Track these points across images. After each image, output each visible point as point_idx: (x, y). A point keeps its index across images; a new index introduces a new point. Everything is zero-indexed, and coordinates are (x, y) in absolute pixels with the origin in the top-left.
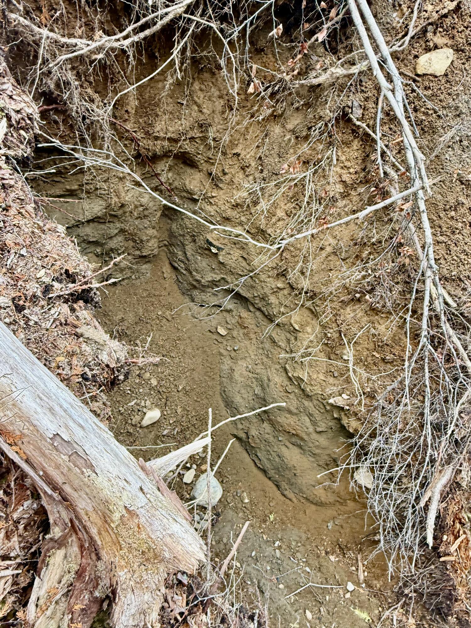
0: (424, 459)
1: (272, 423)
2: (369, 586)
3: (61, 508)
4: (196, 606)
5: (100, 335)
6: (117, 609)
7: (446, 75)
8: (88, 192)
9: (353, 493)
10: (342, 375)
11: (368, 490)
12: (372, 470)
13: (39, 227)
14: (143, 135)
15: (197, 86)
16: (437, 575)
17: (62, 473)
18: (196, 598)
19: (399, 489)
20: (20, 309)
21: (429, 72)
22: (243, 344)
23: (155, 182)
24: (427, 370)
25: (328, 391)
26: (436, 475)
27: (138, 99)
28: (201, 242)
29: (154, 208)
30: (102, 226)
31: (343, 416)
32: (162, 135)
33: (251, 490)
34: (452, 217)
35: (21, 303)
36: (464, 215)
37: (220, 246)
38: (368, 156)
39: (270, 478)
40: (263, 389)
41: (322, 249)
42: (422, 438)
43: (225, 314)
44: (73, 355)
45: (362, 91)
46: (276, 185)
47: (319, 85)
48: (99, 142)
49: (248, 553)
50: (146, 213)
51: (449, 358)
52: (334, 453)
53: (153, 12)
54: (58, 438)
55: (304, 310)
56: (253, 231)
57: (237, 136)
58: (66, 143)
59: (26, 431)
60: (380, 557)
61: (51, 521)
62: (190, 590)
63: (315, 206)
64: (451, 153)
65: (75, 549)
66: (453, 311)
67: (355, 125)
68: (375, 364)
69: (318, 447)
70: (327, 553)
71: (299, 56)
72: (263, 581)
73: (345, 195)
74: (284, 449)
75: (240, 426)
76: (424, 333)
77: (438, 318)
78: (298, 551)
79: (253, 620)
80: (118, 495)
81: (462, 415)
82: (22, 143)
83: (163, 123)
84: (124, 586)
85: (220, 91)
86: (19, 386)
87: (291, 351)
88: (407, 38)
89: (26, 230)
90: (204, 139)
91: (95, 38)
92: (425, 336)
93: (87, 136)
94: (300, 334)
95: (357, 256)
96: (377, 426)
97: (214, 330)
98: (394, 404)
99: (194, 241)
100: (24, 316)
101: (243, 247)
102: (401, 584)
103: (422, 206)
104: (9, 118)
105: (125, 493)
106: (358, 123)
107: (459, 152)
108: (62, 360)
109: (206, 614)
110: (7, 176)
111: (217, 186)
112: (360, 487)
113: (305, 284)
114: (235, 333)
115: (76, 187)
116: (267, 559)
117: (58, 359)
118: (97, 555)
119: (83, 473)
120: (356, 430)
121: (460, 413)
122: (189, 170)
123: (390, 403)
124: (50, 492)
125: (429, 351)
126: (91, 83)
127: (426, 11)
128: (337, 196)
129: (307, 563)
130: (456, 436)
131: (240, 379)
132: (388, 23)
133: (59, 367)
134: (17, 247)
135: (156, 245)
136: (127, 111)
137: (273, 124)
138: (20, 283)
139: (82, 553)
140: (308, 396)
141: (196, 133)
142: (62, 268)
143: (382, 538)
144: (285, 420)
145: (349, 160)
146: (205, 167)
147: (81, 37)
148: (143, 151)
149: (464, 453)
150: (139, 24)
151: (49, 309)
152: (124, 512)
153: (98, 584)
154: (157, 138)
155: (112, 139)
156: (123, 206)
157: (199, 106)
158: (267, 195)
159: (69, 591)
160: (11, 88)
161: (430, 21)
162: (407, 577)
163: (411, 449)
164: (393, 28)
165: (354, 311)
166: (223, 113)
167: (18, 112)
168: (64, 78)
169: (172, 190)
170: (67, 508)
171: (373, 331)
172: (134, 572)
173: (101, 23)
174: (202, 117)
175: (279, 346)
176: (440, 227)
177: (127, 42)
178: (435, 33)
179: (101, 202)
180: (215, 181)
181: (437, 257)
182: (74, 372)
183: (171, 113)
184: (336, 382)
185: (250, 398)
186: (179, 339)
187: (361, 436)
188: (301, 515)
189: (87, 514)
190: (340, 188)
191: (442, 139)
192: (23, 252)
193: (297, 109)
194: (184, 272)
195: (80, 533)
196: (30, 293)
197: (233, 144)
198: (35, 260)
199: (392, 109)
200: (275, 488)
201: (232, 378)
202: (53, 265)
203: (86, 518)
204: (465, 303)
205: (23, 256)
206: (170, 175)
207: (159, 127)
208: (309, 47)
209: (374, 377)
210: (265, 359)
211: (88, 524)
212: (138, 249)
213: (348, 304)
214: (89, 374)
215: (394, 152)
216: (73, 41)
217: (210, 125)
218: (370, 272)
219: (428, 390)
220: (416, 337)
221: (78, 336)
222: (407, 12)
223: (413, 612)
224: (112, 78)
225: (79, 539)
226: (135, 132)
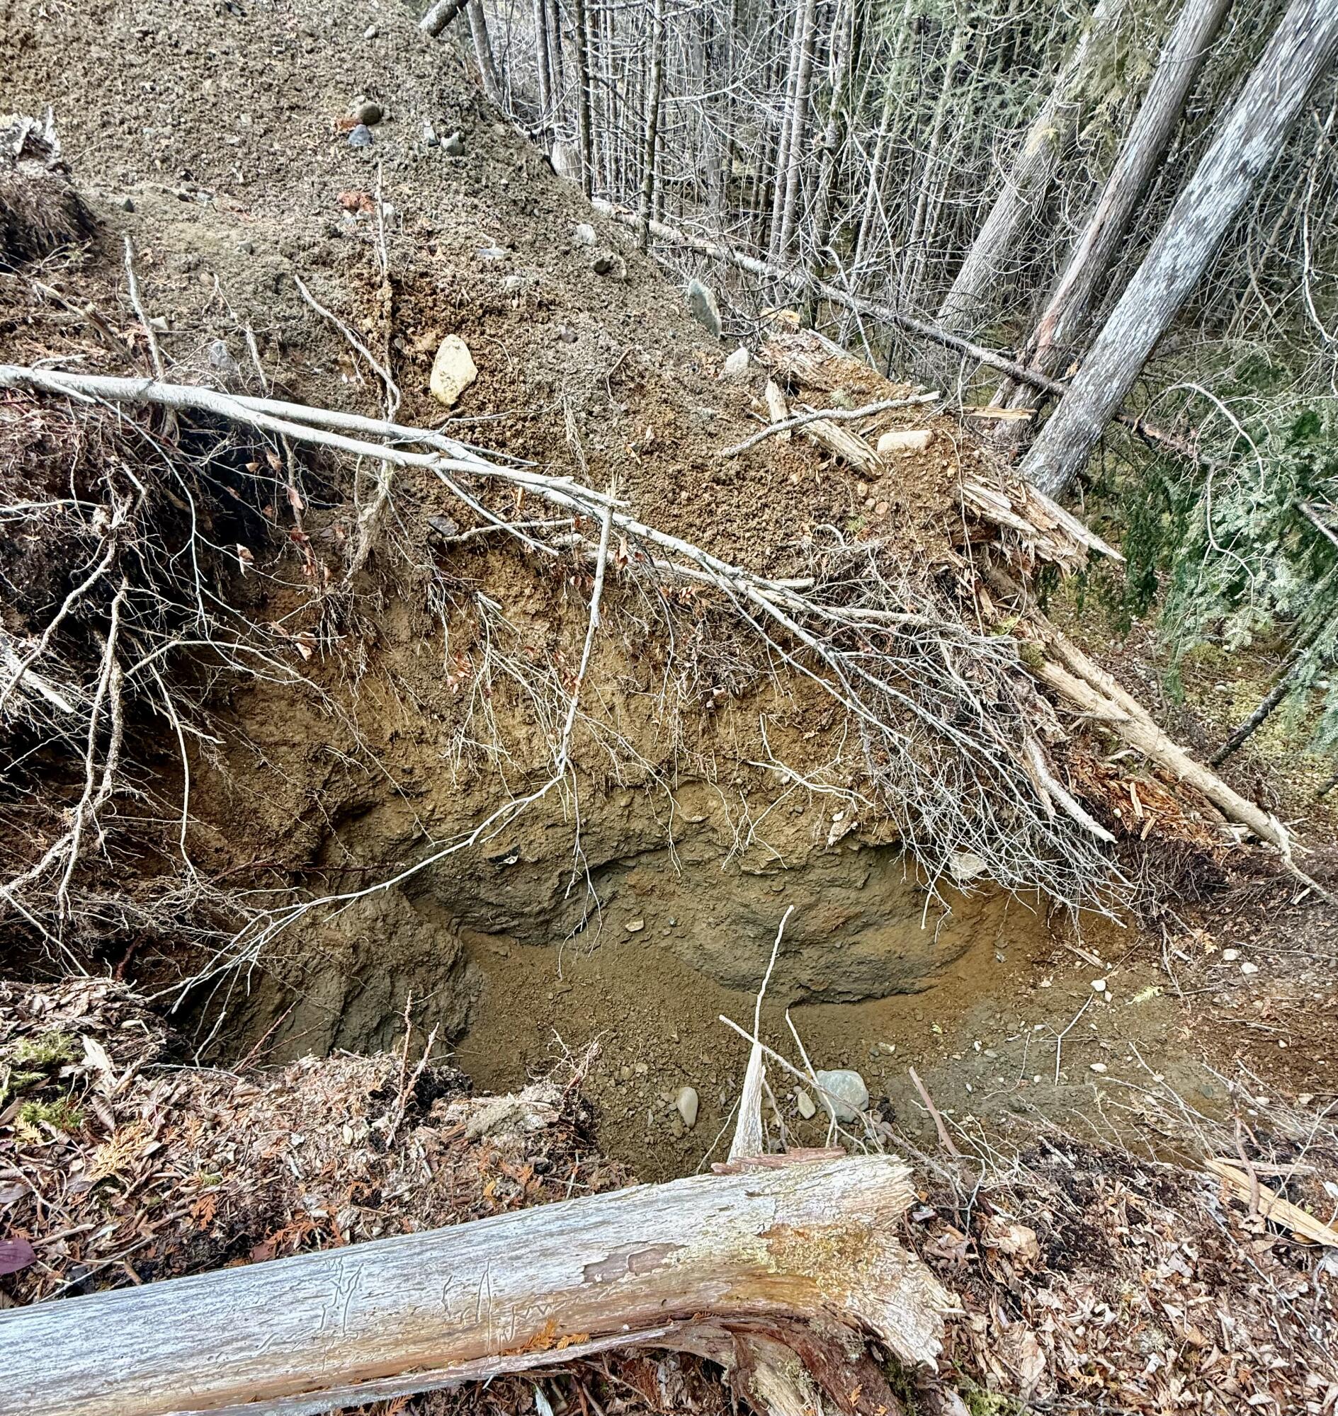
0: (992, 768)
1: (810, 942)
2: (1114, 959)
3: (696, 1331)
4: (973, 1220)
5: (499, 1106)
6: (894, 1343)
7: (481, 368)
8: (299, 985)
9: (976, 896)
10: (806, 802)
11: (985, 873)
12: (962, 849)
13: (280, 1092)
14: (270, 851)
15: (251, 726)
16: (1160, 857)
17: (646, 1296)
18: (962, 1214)
19: (1013, 830)
20: (374, 1201)
21: (460, 389)
22: (673, 910)
23: (354, 878)
24: (876, 681)
25: (815, 834)
26: (1025, 765)
27: (210, 822)
28: (488, 871)
29: (393, 905)
30: (364, 997)
31: (863, 838)
32: (289, 823)
33: (880, 1033)
34: (689, 499)
35: (367, 1192)
36: (697, 482)
37: (511, 848)
38: (522, 555)
39: (883, 996)
40: (754, 922)
41: (611, 709)
42: (963, 751)
43: (614, 905)
44: (498, 1165)
45: (423, 499)
46: (476, 712)
47: (371, 552)
48: (233, 920)
49: (963, 1094)
50: (390, 920)
51: (879, 641)
52: (905, 884)
53: (89, 715)
54: (592, 1270)
55: (681, 791)
56: (521, 787)
57: (366, 719)
58: (199, 969)
59: (549, 1311)
60: (1085, 918)
61: (707, 1356)
62: (946, 1214)
63: (544, 679)
64: (598, 438)
65: (770, 1346)
66: (818, 588)
67: (464, 543)
68: (820, 746)
69: (882, 902)
70: (1034, 987)
71: (307, 552)
72: (1013, 1099)
73: (557, 626)
74: (854, 949)
75: (784, 989)
76: (821, 648)
77: (814, 616)
78: (1006, 1024)
79: (1049, 1152)
80: (735, 1234)
81: (968, 674)
82: (142, 1035)
83: (272, 810)
84: (869, 1310)
85: (282, 698)
86: (476, 1277)
87: (727, 848)
88: (390, 384)
89: (269, 1114)
90: (338, 767)
91: (69, 824)
92: (826, 650)
93: (211, 933)
94: (712, 820)
95: (655, 667)
96: (906, 800)
97: (627, 936)
98: (891, 756)
99: (480, 879)
100: (389, 1201)
101: (533, 816)
102: (1140, 915)
103: (641, 529)
104: (89, 1031)
105: (739, 1223)
106: (465, 536)
107: (604, 426)
108: (493, 1186)
109: (996, 1213)
110: (167, 1090)
111: (420, 794)
112: (974, 881)
113: (645, 766)
114: (650, 909)
115: (278, 997)
116: (989, 1073)
117: (487, 1192)
118: (798, 1320)
119: (668, 1266)
120: (894, 833)
121: (963, 675)
122: (369, 819)
123: (887, 762)
124: (660, 1333)
125: (850, 658)
126: (134, 875)
127: (370, 331)
128: (551, 636)
129: (1031, 1022)
130: (991, 703)
131: (719, 945)
132: (349, 396)
133: (500, 1199)
134: (283, 1144)
135: (449, 938)
136: (217, 850)
137: (384, 657)
138: (337, 1174)
139: (781, 1340)
140: (804, 867)
141: (323, 773)
142: (364, 1098)
143: (1061, 898)
144: (816, 922)
145: (511, 586)
146: (381, 793)
147: (50, 846)
148: (294, 867)
149: (1020, 707)
150: (91, 746)
151: (407, 1157)
152: (765, 1241)
153: (841, 1347)
154: (289, 834)
155: (243, 898)
156: (355, 947)
157: (285, 743)
158: (481, 734)
159: (823, 1395)
160: (46, 998)
161: (387, 336)
162: (1136, 899)
163: (967, 776)
164: (362, 394)
165: (728, 723)
166: (319, 714)
167: (90, 1010)
168: (97, 909)
169: (384, 861)
170: (702, 1321)
171: (773, 717)
172: (858, 1282)
173: (50, 801)
174: (305, 748)
175: (710, 860)
176: (691, 525)
177: (107, 783)
178: (410, 342)
179: (328, 976)
180: (413, 792)
181: (730, 559)
182: (523, 1180)
183: (266, 789)
184: (811, 815)
185: (755, 948)
186: (607, 993)
187: (907, 832)
188: (962, 986)
189: (731, 1298)
190: (541, 626)
191: (569, 437)
192: (297, 1139)
193: (386, 607)
194: (516, 922)
195: (750, 1326)
196: (362, 1170)
197: (374, 732)
198: (321, 1130)
199: (478, 476)
200: (901, 998)
201: (711, 955)
202: (348, 1109)
203: (735, 1303)
204: (819, 565)
205: (301, 1145)
206: (359, 850)
207: (275, 820)
208: (305, 528)
209: (838, 759)
210: (715, 892)
211: (747, 1305)
212: (437, 966)
213: (713, 725)
214: (542, 1159)
215: (542, 514)
216: (48, 858)
217: (324, 745)
218: (688, 665)
219: (902, 697)
220: (819, 664)
221: (476, 1140)
222: (351, 359)
223: (1188, 923)
224: (151, 840)
225: (759, 1332)
226: (257, 858)
